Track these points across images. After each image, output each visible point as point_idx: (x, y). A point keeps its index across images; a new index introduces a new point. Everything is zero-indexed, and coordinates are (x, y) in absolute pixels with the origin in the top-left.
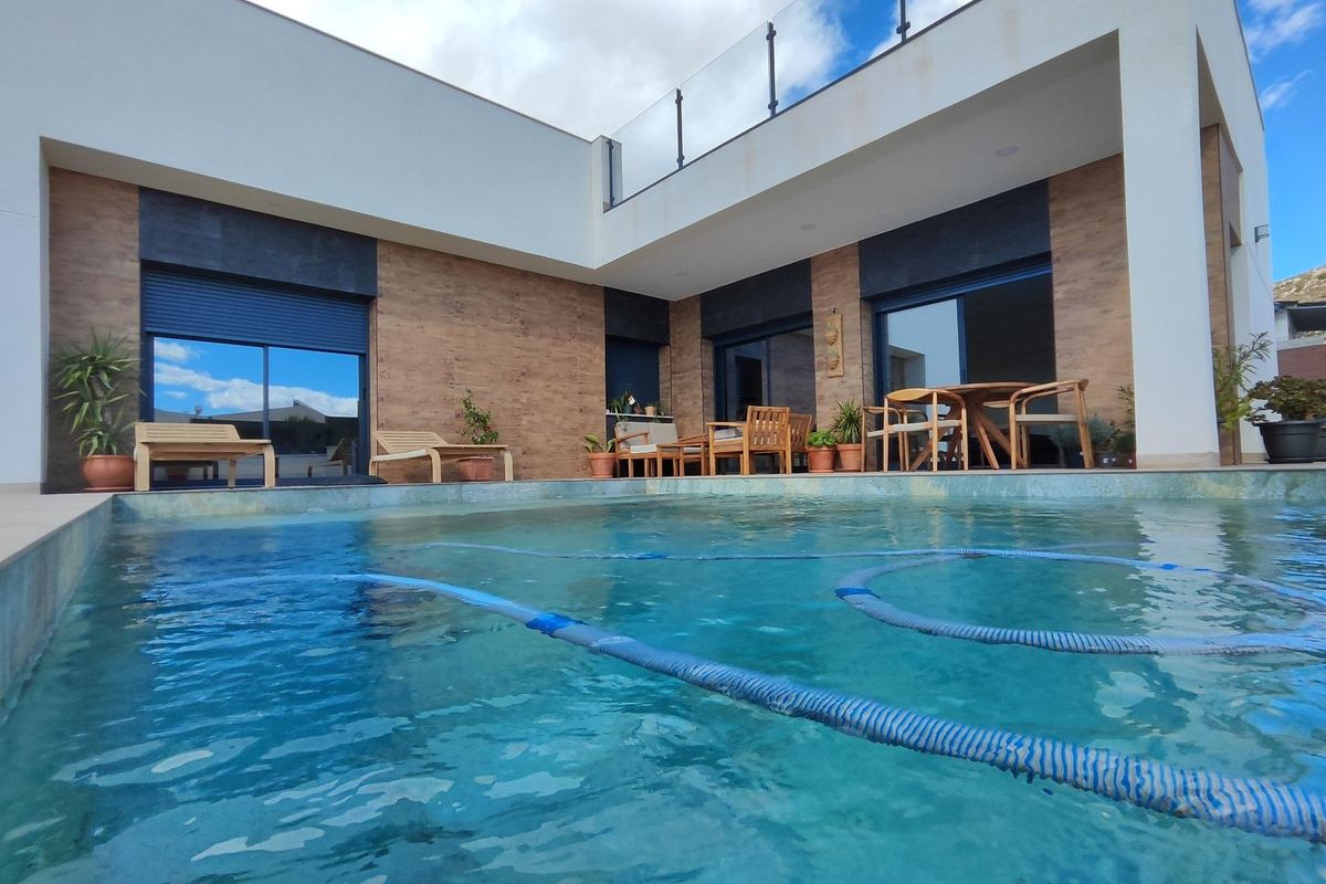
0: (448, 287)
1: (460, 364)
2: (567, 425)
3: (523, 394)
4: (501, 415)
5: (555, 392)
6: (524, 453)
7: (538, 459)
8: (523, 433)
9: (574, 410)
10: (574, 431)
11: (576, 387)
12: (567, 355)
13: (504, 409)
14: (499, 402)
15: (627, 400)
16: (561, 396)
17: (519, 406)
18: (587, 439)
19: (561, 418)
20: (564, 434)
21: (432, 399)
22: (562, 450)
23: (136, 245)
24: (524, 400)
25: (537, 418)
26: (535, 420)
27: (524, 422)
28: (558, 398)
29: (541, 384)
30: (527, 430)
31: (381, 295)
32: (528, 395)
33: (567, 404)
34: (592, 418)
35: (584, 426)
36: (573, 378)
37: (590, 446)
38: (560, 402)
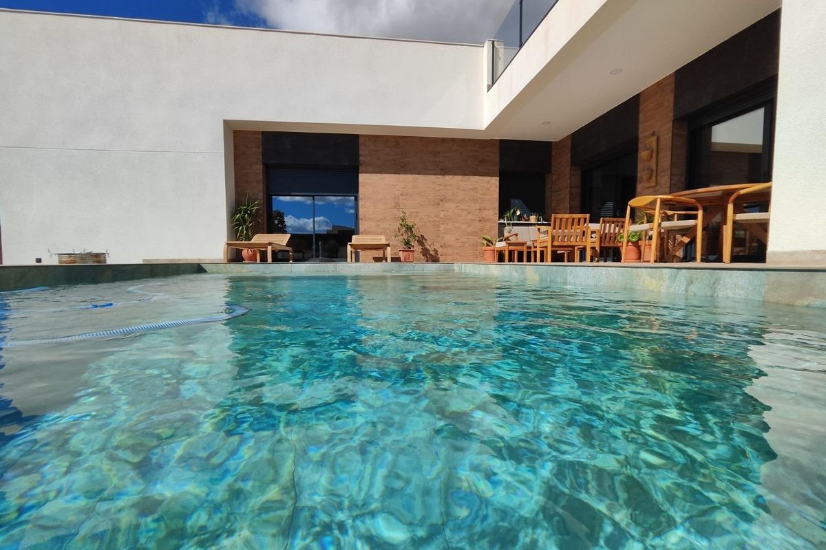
0: (397, 155)
1: (403, 197)
2: (470, 230)
3: (441, 212)
4: (428, 224)
5: (464, 210)
6: (442, 246)
7: (450, 251)
8: (441, 235)
9: (476, 220)
10: (475, 233)
11: (477, 206)
12: (471, 187)
13: (429, 221)
14: (426, 217)
15: (515, 213)
16: (466, 212)
17: (438, 219)
18: (484, 238)
19: (466, 226)
20: (468, 235)
21: (388, 218)
22: (466, 245)
23: (261, 157)
24: (441, 216)
25: (450, 226)
26: (449, 227)
27: (441, 229)
28: (464, 213)
29: (453, 205)
30: (444, 233)
31: (361, 164)
32: (444, 212)
33: (470, 216)
34: (488, 225)
35: (482, 230)
36: (475, 200)
37: (485, 242)
38: (466, 216)
